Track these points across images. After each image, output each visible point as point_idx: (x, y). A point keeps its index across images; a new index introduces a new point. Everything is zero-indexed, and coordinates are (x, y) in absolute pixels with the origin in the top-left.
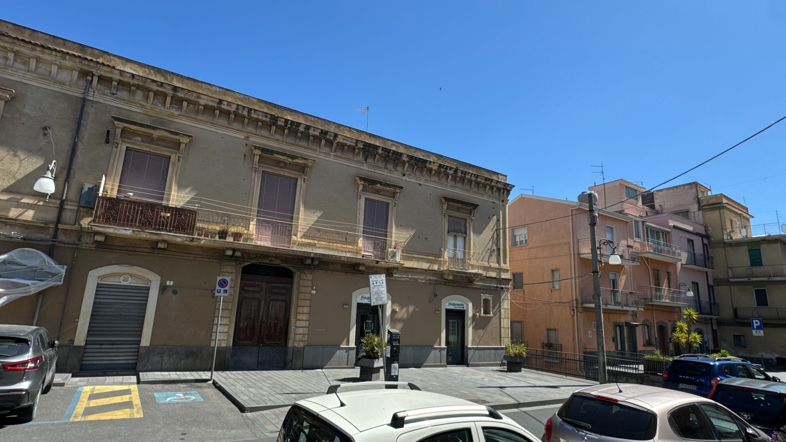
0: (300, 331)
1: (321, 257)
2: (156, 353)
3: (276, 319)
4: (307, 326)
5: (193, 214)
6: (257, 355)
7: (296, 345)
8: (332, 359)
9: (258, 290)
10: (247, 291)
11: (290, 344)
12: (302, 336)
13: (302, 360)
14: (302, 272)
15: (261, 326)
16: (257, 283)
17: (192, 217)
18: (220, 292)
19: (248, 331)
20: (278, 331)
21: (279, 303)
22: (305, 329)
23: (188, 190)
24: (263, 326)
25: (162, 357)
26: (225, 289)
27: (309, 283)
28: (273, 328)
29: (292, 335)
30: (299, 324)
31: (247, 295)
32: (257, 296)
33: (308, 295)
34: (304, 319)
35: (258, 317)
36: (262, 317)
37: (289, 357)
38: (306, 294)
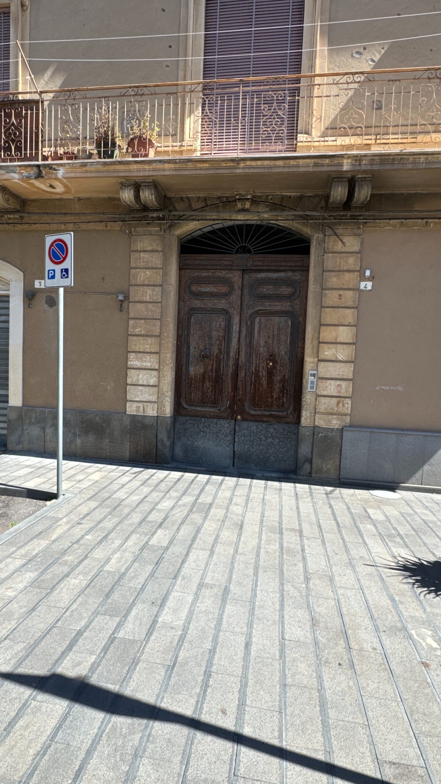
0: (331, 388)
2: (33, 420)
3: (272, 357)
4: (351, 376)
6: (230, 438)
7: (320, 422)
8: (426, 468)
9: (224, 289)
10: (199, 295)
11: (306, 419)
12: (335, 400)
13: (337, 461)
14: (329, 232)
15: (236, 375)
16: (219, 274)
17: (32, 114)
19: (208, 384)
20: (277, 387)
21: (277, 319)
22: (344, 384)
23: (49, 73)
24: (242, 374)
25: (44, 429)
26: (64, 266)
27: (352, 262)
28: (264, 381)
29: (308, 398)
30: (325, 370)
31: (197, 303)
32: (222, 304)
33: (349, 294)
34: (340, 358)
35: (228, 354)
36: (238, 353)
37: (304, 450)
38: (341, 292)
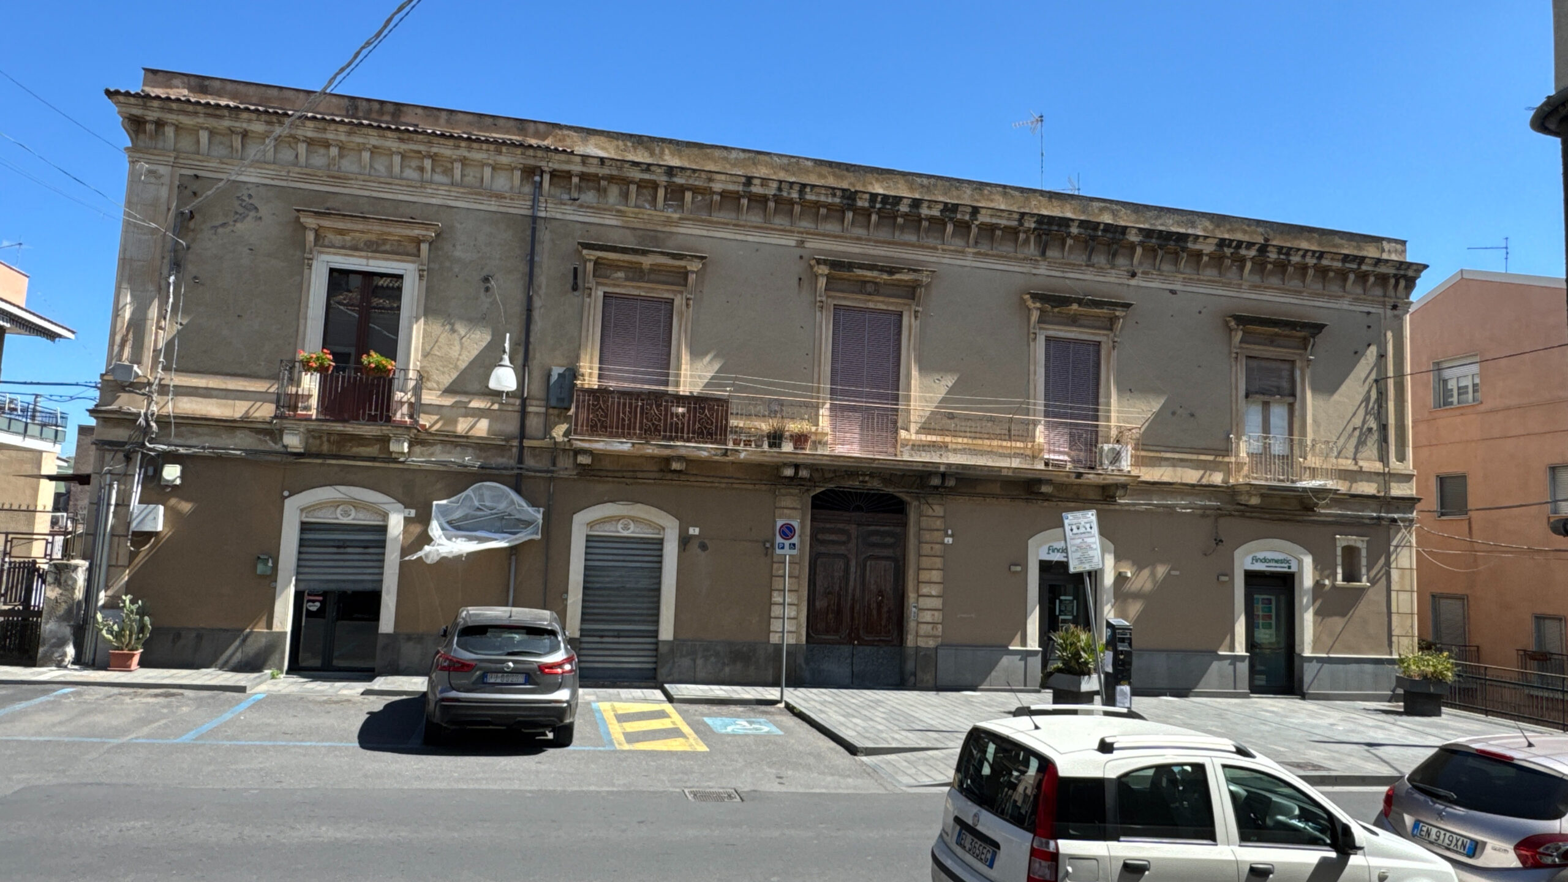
0: (927, 616)
1: (959, 471)
2: (684, 653)
3: (880, 593)
4: (941, 607)
5: (723, 406)
6: (849, 661)
7: (922, 643)
8: (993, 673)
9: (844, 538)
10: (823, 542)
11: (910, 641)
12: (930, 626)
13: (934, 672)
14: (923, 501)
15: (852, 608)
16: (841, 526)
17: (722, 410)
18: (783, 548)
19: (830, 616)
20: (885, 616)
21: (883, 563)
22: (936, 613)
23: (708, 358)
24: (857, 607)
25: (694, 660)
26: (792, 541)
27: (939, 523)
28: (875, 612)
29: (912, 625)
30: (924, 602)
31: (822, 549)
32: (842, 550)
33: (937, 546)
34: (934, 593)
35: (847, 591)
36: (854, 590)
37: (910, 666)
38: (933, 545)
